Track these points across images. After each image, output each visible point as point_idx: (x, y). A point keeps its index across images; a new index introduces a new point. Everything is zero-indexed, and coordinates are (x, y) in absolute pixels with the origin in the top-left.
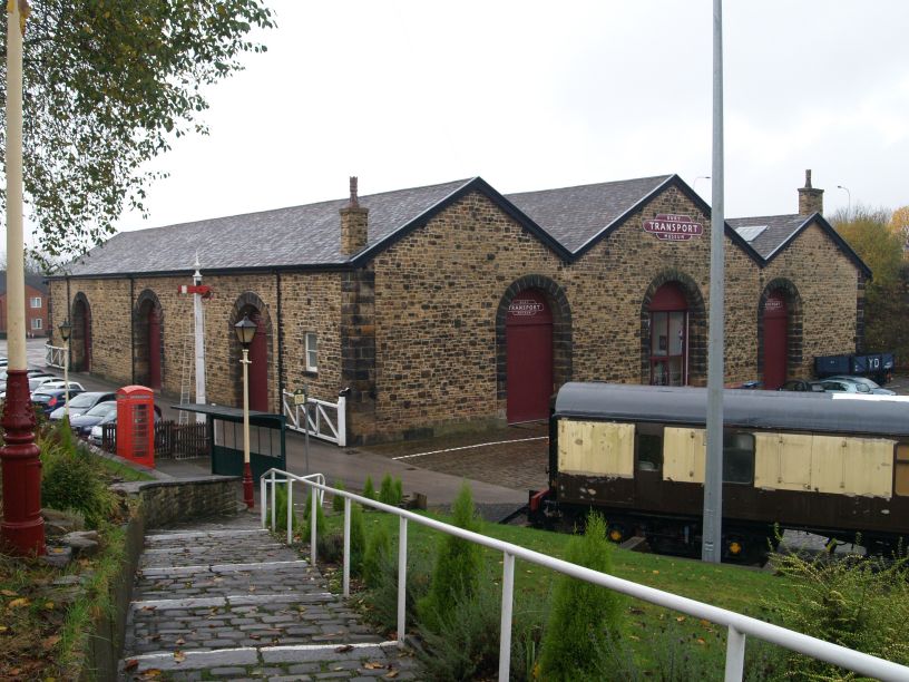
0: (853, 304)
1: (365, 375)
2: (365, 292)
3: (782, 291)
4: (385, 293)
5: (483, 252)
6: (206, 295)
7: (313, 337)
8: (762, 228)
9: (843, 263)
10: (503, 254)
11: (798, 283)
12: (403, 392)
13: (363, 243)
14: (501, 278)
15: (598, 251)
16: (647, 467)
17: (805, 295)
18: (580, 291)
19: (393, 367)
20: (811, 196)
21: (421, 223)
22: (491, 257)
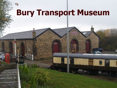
0: (98, 42)
1: (36, 52)
2: (35, 42)
3: (89, 40)
4: (38, 42)
5: (50, 37)
6: (16, 43)
7: (30, 47)
8: (86, 33)
9: (97, 37)
10: (52, 37)
11: (91, 39)
12: (40, 54)
13: (35, 36)
14: (52, 40)
15: (65, 36)
16: (63, 62)
17: (92, 41)
18: (62, 41)
19: (39, 51)
20: (92, 29)
21: (42, 33)
22: (51, 37)
